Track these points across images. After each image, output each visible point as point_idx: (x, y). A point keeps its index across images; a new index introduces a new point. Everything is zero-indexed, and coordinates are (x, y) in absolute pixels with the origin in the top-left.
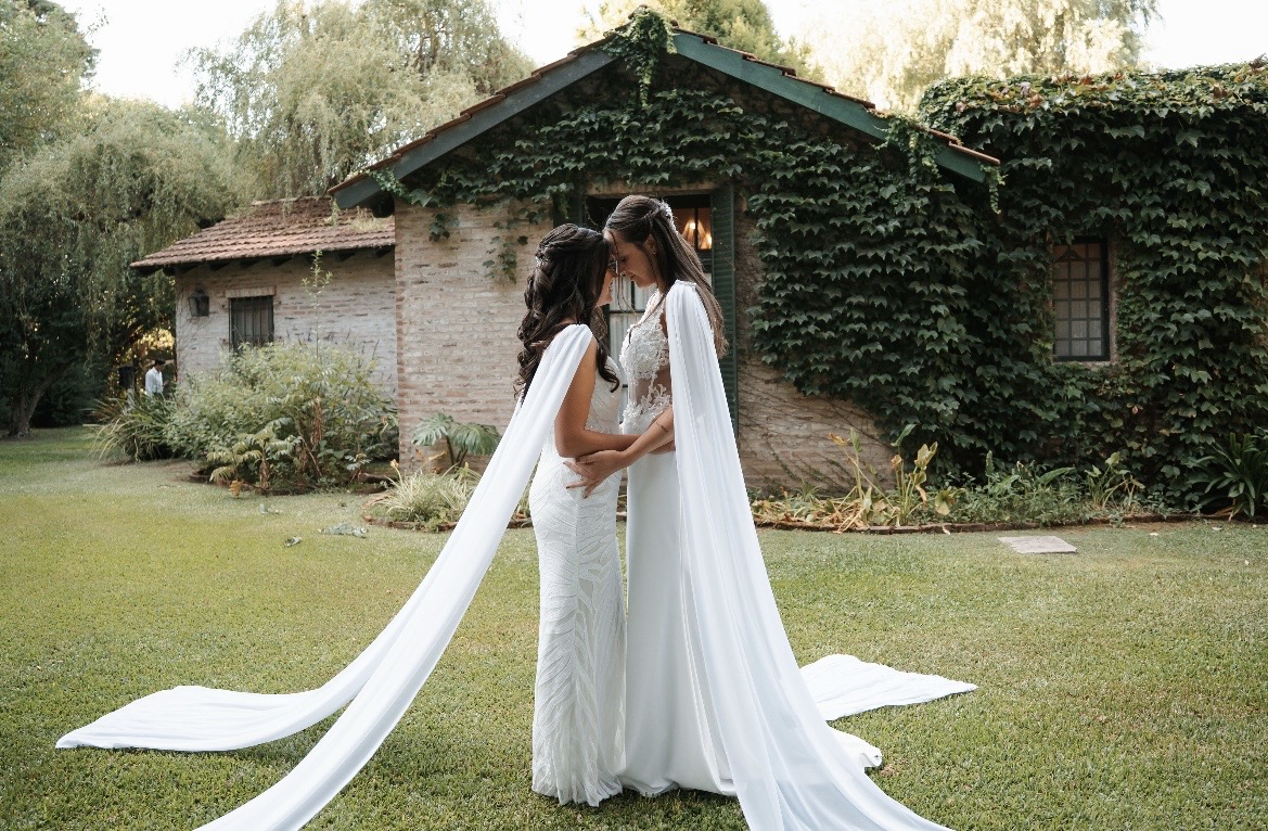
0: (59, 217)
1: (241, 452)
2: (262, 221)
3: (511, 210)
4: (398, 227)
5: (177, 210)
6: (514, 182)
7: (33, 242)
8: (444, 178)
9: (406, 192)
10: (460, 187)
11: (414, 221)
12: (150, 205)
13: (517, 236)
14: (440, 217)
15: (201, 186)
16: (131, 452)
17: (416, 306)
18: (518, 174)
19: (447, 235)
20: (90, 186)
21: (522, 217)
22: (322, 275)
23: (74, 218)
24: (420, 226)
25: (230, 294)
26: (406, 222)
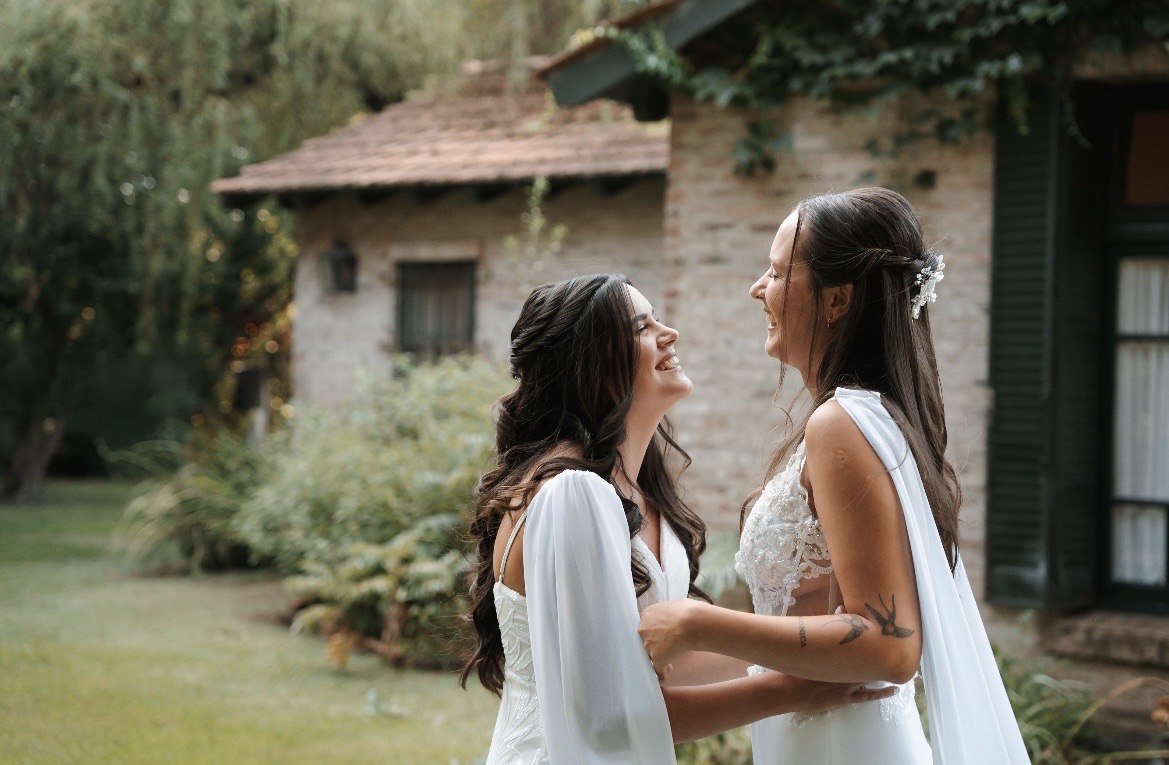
0: (95, 83)
1: (359, 578)
2: (471, 105)
3: (904, 113)
4: (676, 143)
5: (320, 79)
6: (908, 54)
7: (46, 129)
8: (764, 47)
9: (690, 75)
10: (796, 68)
11: (707, 132)
12: (268, 64)
13: (914, 167)
14: (755, 128)
15: (369, 28)
16: (189, 552)
17: (702, 308)
18: (917, 35)
19: (769, 165)
20: (157, 24)
21: (928, 127)
22: (546, 232)
23: (124, 85)
24: (719, 144)
25: (398, 252)
26: (691, 137)
